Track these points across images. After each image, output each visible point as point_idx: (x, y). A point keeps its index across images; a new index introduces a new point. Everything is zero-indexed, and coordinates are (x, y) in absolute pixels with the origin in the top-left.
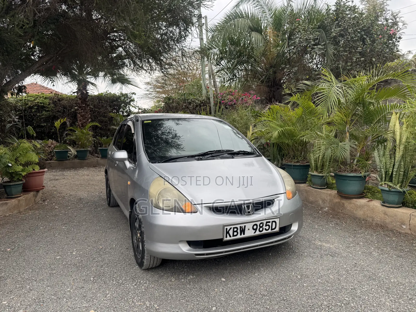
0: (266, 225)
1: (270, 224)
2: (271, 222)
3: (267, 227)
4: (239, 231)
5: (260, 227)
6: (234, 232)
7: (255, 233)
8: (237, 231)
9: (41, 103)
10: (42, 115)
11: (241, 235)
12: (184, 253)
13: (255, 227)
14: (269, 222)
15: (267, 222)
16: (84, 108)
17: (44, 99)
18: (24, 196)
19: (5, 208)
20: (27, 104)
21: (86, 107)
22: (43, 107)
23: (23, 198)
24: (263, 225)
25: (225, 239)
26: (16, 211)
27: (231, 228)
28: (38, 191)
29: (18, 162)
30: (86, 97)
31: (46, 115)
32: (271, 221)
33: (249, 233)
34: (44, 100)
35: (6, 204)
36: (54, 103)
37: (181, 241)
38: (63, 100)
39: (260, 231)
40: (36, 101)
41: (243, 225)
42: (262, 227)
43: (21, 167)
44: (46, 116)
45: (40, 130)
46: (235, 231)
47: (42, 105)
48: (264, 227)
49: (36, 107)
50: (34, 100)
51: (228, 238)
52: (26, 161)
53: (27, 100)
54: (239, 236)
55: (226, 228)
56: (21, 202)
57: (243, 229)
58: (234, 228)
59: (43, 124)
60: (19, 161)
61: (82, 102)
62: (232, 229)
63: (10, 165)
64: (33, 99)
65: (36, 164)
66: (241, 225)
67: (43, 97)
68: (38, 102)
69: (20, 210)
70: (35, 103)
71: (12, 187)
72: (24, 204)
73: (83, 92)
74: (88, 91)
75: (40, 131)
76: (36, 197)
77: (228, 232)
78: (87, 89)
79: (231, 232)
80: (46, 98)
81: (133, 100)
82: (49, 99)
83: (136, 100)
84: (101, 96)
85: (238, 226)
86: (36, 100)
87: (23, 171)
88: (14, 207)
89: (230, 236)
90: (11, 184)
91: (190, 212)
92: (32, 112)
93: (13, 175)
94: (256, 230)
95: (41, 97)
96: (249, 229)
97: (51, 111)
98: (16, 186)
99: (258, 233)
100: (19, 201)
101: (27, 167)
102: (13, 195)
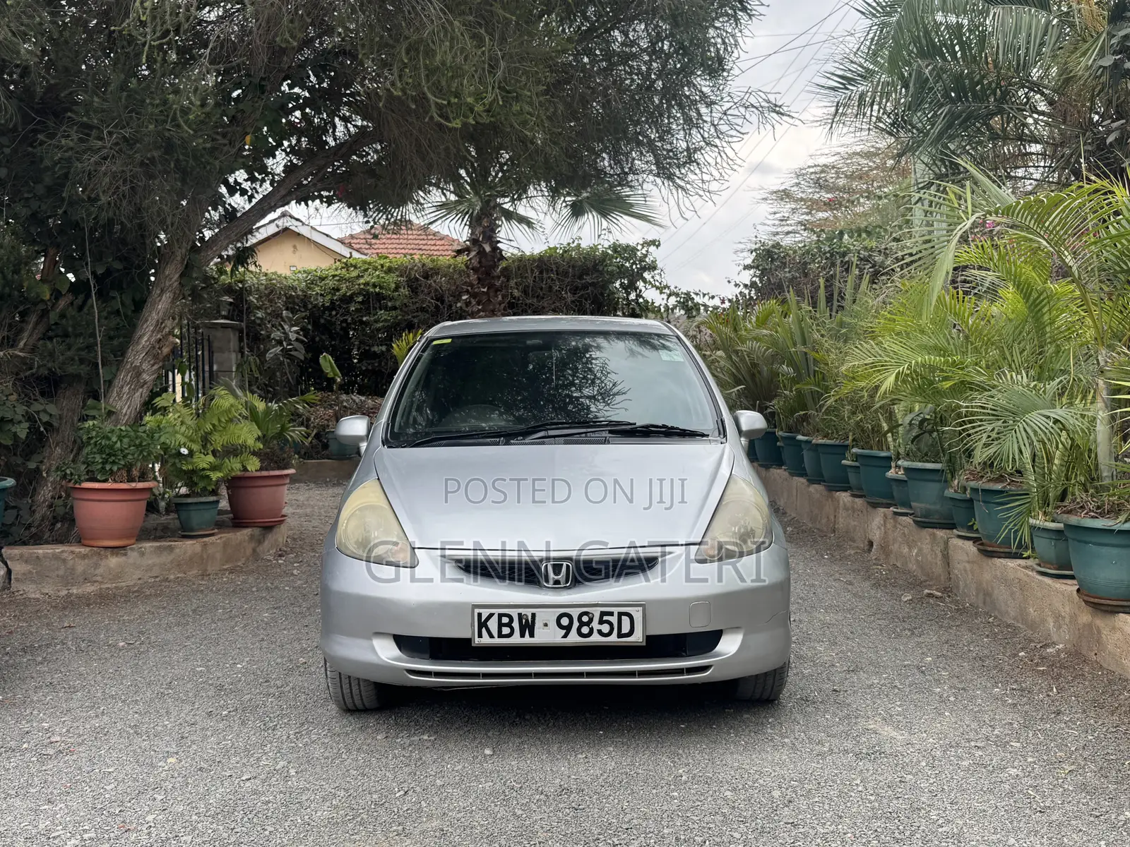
0: (601, 622)
1: (614, 620)
2: (616, 615)
3: (606, 628)
4: (516, 625)
5: (582, 624)
6: (501, 625)
7: (565, 636)
8: (509, 625)
9: (374, 286)
10: (376, 321)
11: (522, 635)
12: (380, 663)
13: (565, 621)
14: (611, 614)
15: (603, 614)
16: (484, 299)
17: (386, 273)
18: (222, 535)
19: (166, 558)
20: (338, 290)
21: (492, 294)
22: (379, 297)
23: (218, 540)
24: (591, 620)
25: (477, 641)
26: (196, 571)
27: (491, 615)
28: (268, 528)
29: (208, 445)
30: (491, 263)
31: (386, 320)
32: (616, 610)
33: (548, 635)
34: (383, 277)
35: (171, 549)
36: (413, 285)
37: (379, 634)
38: (437, 274)
39: (580, 634)
40: (362, 281)
41: (528, 612)
42: (588, 624)
43: (210, 458)
44: (386, 324)
45: (369, 364)
46: (506, 625)
47: (377, 290)
48: (595, 625)
49: (360, 299)
50: (359, 277)
51: (486, 640)
52: (225, 444)
53: (337, 278)
54: (516, 640)
55: (477, 611)
56: (211, 550)
57: (527, 620)
58: (501, 616)
59: (375, 349)
60: (212, 444)
61: (479, 279)
62: (495, 618)
63: (184, 451)
64: (354, 274)
65: (254, 453)
66: (520, 611)
67: (382, 266)
68: (367, 284)
69: (206, 570)
70: (359, 285)
71: (192, 508)
72: (218, 556)
73: (484, 249)
74: (499, 245)
75: (370, 367)
76: (260, 542)
77: (483, 624)
78: (498, 239)
79: (493, 625)
80: (390, 270)
81: (652, 267)
82: (397, 273)
83: (660, 265)
84: (551, 256)
85: (514, 613)
86: (362, 276)
87: (214, 468)
88: (191, 559)
89: (491, 636)
90: (189, 500)
91: (409, 565)
92: (348, 311)
93: (195, 479)
94: (568, 629)
95: (376, 269)
96: (546, 625)
97: (401, 310)
98: (201, 507)
99: (574, 638)
100: (205, 545)
101: (227, 461)
102: (192, 530)
